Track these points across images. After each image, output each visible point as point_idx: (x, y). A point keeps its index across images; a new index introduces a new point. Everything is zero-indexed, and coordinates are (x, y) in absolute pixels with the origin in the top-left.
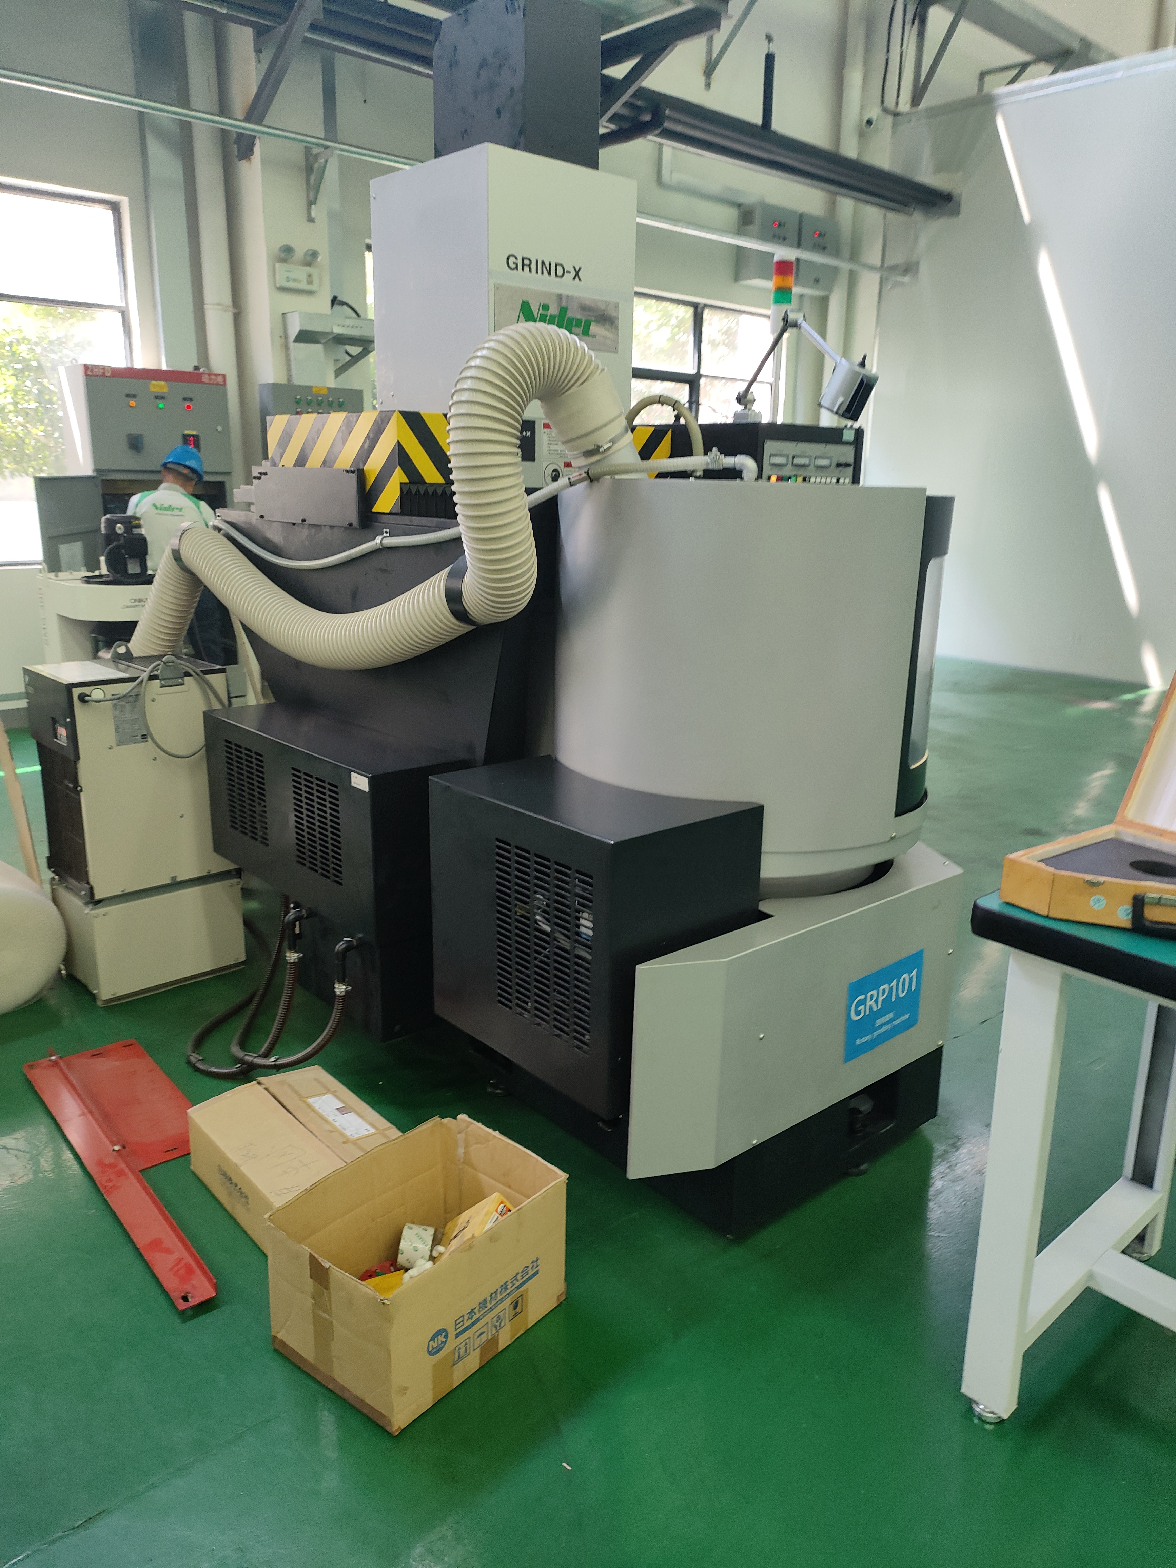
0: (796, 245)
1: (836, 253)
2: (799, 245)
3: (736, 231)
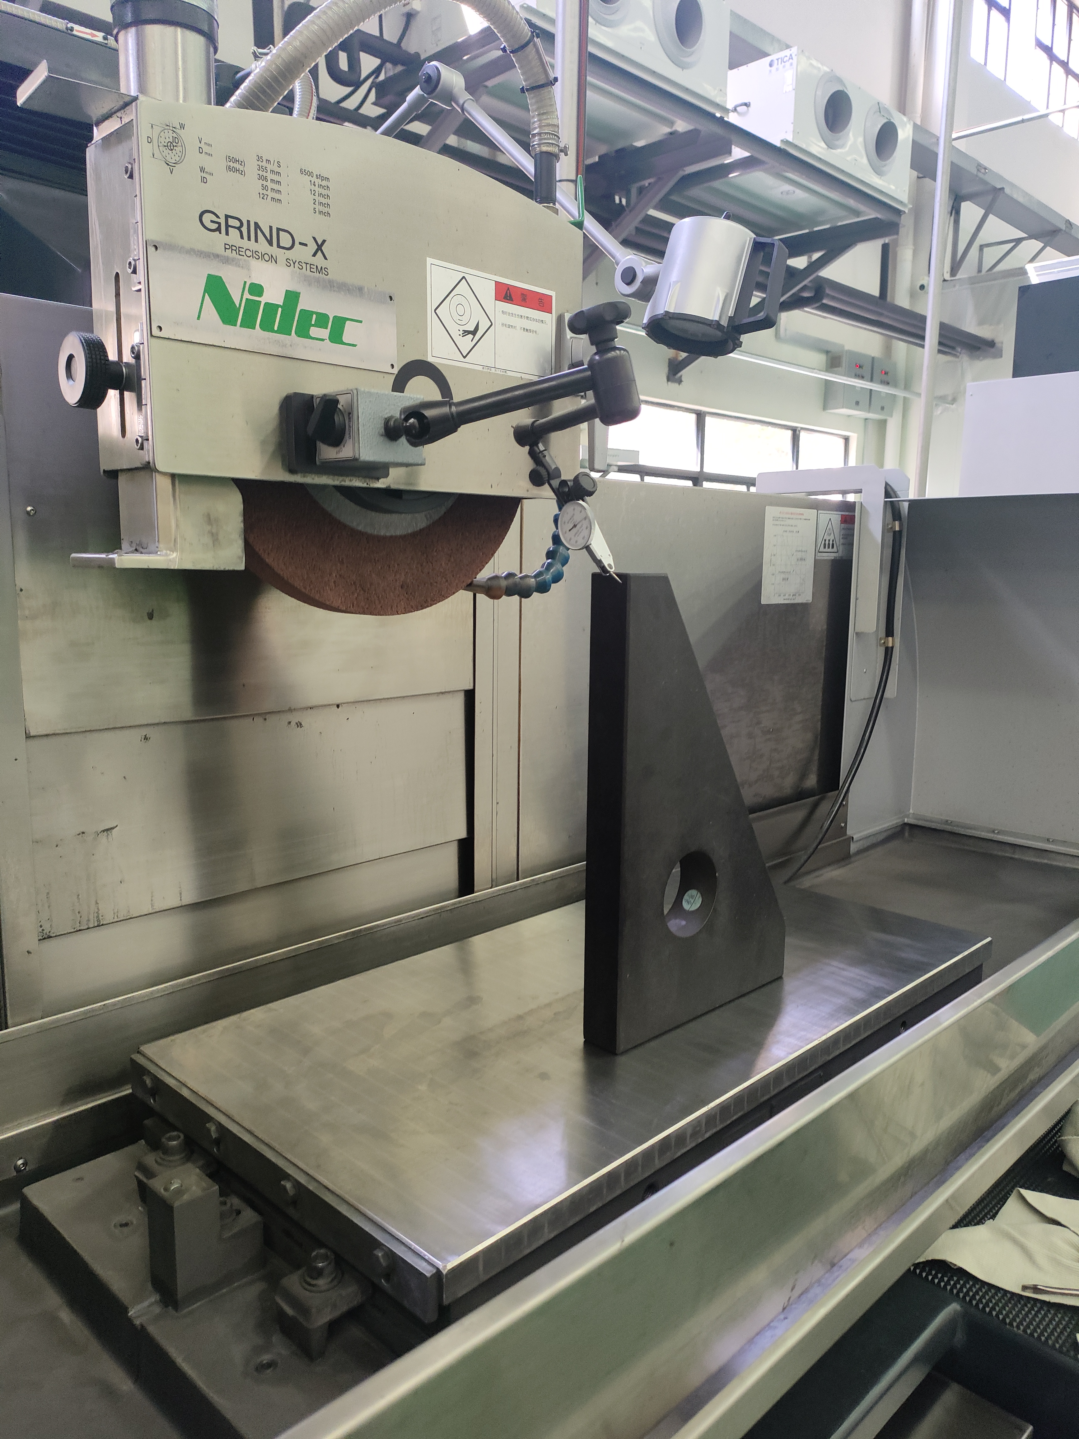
0: (869, 380)
1: (895, 386)
2: (872, 380)
3: (825, 370)
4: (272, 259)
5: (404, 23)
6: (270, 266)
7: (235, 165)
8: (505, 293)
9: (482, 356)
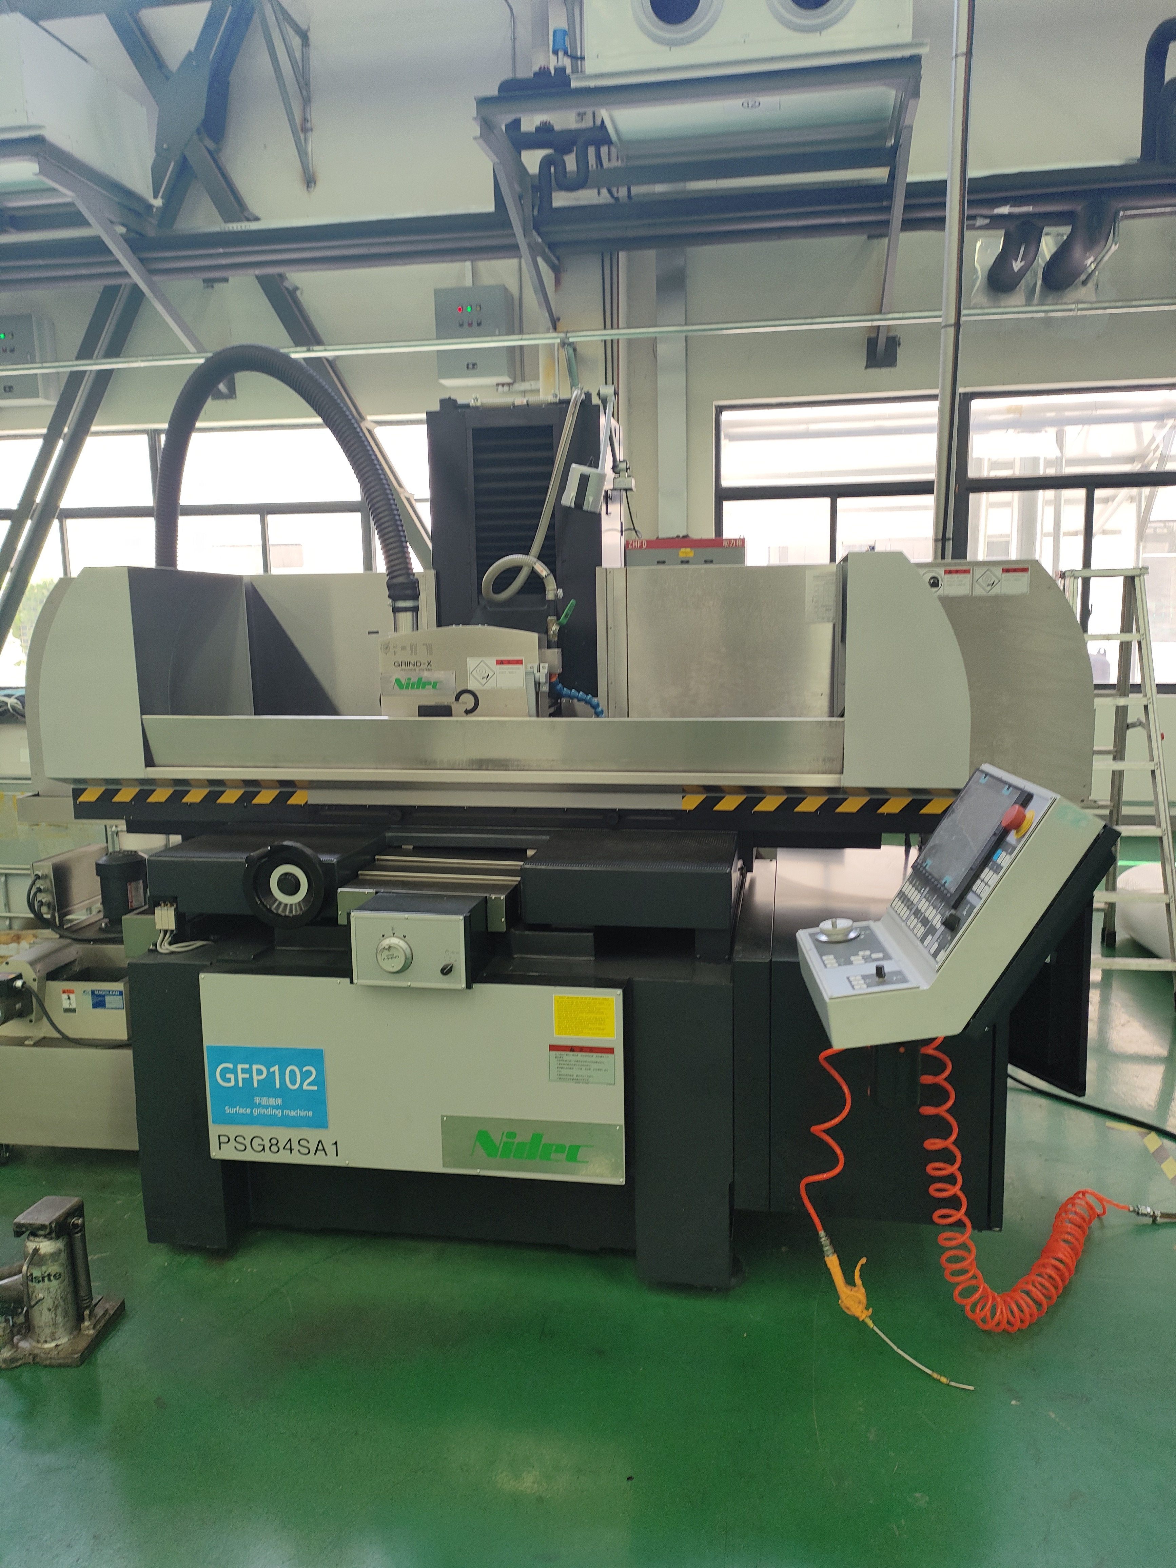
4: (415, 670)
7: (403, 648)
8: (500, 662)
9: (491, 684)
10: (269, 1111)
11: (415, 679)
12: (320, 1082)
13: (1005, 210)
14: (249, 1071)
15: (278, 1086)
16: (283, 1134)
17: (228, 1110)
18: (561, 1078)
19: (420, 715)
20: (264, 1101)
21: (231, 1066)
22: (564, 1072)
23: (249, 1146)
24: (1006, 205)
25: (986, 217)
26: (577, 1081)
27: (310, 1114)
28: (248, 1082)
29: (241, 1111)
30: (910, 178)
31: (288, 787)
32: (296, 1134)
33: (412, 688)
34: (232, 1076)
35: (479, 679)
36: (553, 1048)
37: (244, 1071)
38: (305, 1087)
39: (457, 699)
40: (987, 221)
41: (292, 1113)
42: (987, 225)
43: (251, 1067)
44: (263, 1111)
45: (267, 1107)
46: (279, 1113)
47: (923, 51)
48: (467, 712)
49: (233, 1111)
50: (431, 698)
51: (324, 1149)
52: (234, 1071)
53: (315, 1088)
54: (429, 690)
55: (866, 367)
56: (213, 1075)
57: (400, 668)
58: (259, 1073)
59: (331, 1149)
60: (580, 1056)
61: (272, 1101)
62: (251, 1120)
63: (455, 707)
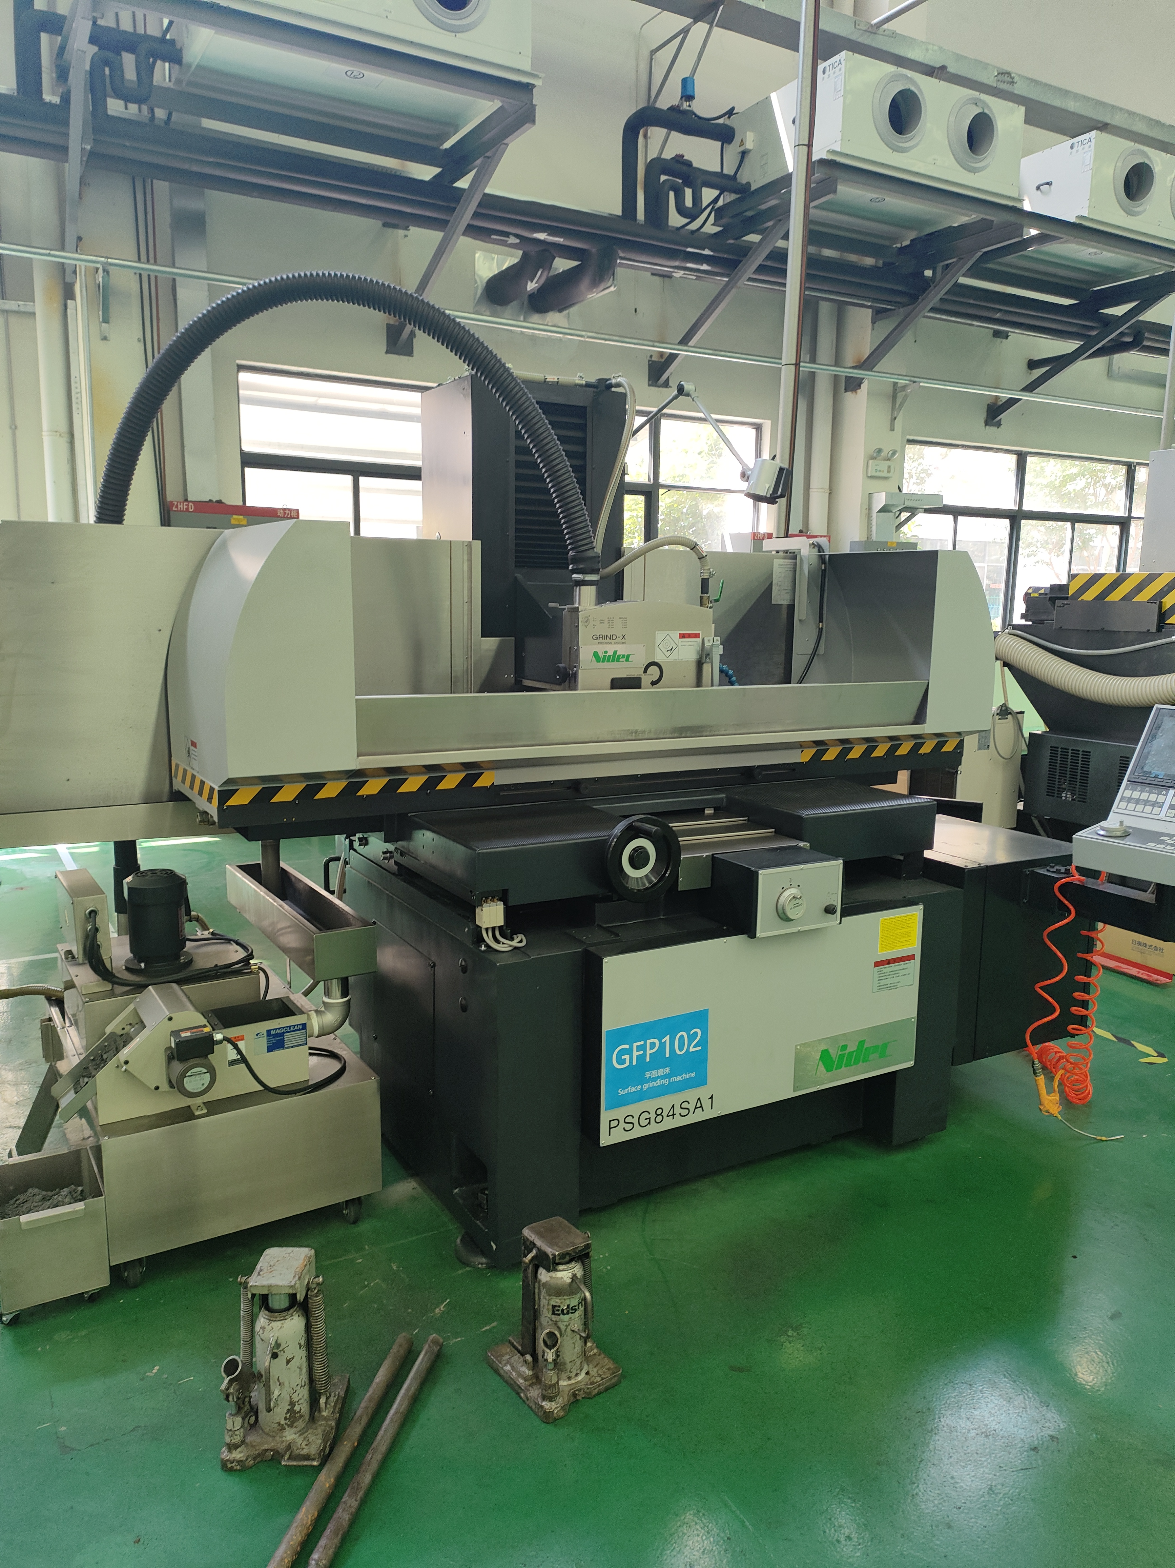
4: (611, 643)
5: (740, 157)
6: (610, 645)
7: (602, 622)
8: (682, 636)
9: (674, 657)
10: (659, 1082)
11: (610, 653)
12: (704, 1043)
13: (542, 236)
14: (642, 1048)
15: (667, 1055)
16: (665, 1103)
17: (621, 1092)
18: (881, 988)
19: (612, 688)
20: (654, 1074)
21: (627, 1046)
22: (882, 983)
23: (636, 1124)
24: (544, 232)
25: (517, 236)
26: (890, 988)
27: (693, 1075)
28: (641, 1058)
29: (634, 1089)
30: (488, 190)
31: (473, 770)
32: (676, 1099)
33: (608, 661)
34: (627, 1057)
35: (664, 651)
36: (877, 964)
37: (639, 1048)
38: (691, 1050)
39: (645, 671)
40: (518, 241)
41: (679, 1078)
42: (517, 244)
43: (645, 1043)
44: (651, 1085)
45: (655, 1079)
46: (666, 1082)
47: (537, 82)
48: (654, 683)
49: (626, 1091)
50: (622, 671)
51: (701, 1106)
52: (630, 1052)
53: (700, 1048)
54: (623, 664)
55: (387, 352)
56: (610, 1060)
57: (598, 641)
58: (651, 1046)
59: (706, 1103)
60: (894, 967)
61: (661, 1072)
62: (641, 1097)
63: (646, 680)
